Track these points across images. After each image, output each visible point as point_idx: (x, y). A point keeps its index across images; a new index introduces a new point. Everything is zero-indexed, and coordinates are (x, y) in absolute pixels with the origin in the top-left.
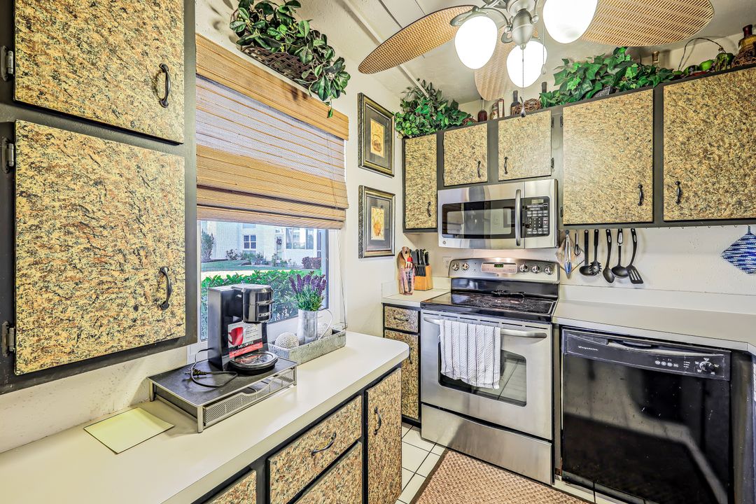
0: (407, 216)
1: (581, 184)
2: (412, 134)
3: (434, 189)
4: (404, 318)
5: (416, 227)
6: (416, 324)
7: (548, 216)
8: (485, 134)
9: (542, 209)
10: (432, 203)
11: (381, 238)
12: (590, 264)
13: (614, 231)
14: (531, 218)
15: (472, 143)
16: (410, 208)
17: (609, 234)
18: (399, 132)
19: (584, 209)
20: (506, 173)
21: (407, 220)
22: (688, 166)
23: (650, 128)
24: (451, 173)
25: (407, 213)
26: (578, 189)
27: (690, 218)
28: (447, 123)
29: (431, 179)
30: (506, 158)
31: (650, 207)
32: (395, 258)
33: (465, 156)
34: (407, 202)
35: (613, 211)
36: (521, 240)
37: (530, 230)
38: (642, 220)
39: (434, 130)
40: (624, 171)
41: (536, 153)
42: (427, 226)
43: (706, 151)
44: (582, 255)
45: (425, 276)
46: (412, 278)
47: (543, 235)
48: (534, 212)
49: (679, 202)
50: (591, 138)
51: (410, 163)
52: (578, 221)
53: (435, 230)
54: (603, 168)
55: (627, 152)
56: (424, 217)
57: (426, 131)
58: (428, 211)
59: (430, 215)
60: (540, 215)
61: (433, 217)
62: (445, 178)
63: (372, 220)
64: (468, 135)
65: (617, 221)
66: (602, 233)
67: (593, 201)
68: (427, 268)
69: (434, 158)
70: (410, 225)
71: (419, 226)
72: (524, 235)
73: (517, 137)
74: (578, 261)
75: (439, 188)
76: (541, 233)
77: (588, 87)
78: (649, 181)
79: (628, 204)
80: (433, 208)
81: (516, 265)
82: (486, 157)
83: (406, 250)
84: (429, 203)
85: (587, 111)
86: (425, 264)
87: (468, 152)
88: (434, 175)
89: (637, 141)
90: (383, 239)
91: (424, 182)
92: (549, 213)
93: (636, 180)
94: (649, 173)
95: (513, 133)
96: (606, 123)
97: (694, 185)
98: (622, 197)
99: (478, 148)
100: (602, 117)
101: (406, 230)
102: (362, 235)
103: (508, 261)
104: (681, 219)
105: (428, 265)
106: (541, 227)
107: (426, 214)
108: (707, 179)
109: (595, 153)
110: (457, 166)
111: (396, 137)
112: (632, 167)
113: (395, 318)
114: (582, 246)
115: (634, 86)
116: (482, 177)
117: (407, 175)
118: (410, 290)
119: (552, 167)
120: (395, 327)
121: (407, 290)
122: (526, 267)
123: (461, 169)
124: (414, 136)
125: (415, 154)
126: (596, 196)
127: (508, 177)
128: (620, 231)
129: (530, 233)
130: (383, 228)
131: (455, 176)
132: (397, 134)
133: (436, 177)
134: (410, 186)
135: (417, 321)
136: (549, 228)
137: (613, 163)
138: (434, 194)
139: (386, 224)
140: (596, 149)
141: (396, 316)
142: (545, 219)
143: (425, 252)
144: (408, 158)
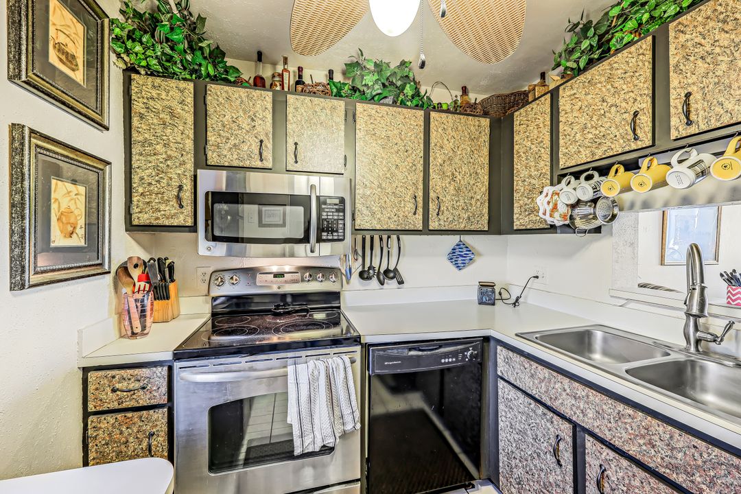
0: (135, 203)
1: (371, 188)
2: (148, 67)
3: (190, 166)
4: (137, 385)
5: (155, 223)
6: (164, 389)
7: (344, 219)
8: (270, 106)
9: (338, 211)
10: (185, 188)
11: (78, 241)
12: (366, 269)
13: (385, 237)
14: (325, 219)
15: (251, 113)
16: (141, 190)
17: (381, 239)
18: (119, 56)
19: (373, 214)
20: (296, 162)
21: (135, 210)
22: (444, 185)
23: (422, 146)
24: (218, 147)
25: (135, 199)
26: (368, 193)
27: (444, 228)
28: (212, 72)
29: (183, 149)
30: (296, 144)
31: (421, 217)
32: (109, 279)
33: (240, 128)
34: (135, 179)
35: (396, 218)
36: (315, 246)
37: (325, 234)
38: (416, 229)
39: (188, 77)
40: (403, 181)
41: (330, 145)
42: (175, 222)
43: (453, 174)
44: (360, 259)
45: (168, 298)
46: (148, 308)
47: (339, 240)
48: (329, 214)
49: (438, 215)
50: (379, 142)
51: (142, 116)
52: (368, 226)
53: (193, 229)
54: (388, 175)
55: (406, 163)
56: (172, 208)
57: (174, 73)
58: (178, 198)
59: (181, 206)
60: (336, 218)
61: (188, 209)
62: (209, 154)
63: (54, 206)
64: (245, 99)
65: (399, 228)
66: (376, 238)
67: (380, 207)
68: (172, 286)
69: (190, 119)
70: (141, 218)
71: (160, 222)
72: (319, 240)
73: (309, 121)
74: (357, 267)
75: (197, 166)
76: (336, 238)
77: (378, 89)
78: (420, 194)
79: (407, 213)
80: (187, 195)
81: (299, 274)
82: (271, 136)
83: (135, 262)
84: (180, 188)
85: (377, 114)
86: (168, 280)
87: (245, 123)
88: (189, 144)
89: (413, 155)
90: (82, 243)
91: (169, 153)
92: (344, 216)
93: (412, 189)
94: (421, 186)
95: (305, 114)
96: (391, 131)
97: (447, 201)
98: (402, 205)
99: (260, 122)
100: (388, 124)
101: (131, 227)
102: (22, 237)
103: (287, 269)
104: (439, 229)
105: (173, 281)
106: (337, 231)
107: (174, 202)
108: (453, 197)
109: (382, 158)
110: (228, 139)
111: (112, 63)
112: (410, 178)
113: (114, 391)
114: (360, 252)
115: (409, 103)
116: (264, 161)
117: (134, 134)
118: (144, 328)
119: (345, 165)
120: (115, 405)
121: (138, 330)
122: (310, 276)
123: (235, 145)
124: (152, 74)
125: (151, 103)
126: (382, 202)
127: (298, 167)
128: (389, 237)
129: (324, 238)
130: (81, 222)
131: (225, 152)
132: (113, 57)
133: (192, 148)
134: (141, 154)
135: (165, 383)
136: (344, 233)
137: (396, 171)
138: (190, 174)
139: (88, 214)
140: (383, 155)
141: (118, 386)
142: (340, 222)
143: (168, 262)
144: (138, 106)
